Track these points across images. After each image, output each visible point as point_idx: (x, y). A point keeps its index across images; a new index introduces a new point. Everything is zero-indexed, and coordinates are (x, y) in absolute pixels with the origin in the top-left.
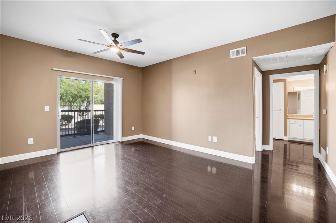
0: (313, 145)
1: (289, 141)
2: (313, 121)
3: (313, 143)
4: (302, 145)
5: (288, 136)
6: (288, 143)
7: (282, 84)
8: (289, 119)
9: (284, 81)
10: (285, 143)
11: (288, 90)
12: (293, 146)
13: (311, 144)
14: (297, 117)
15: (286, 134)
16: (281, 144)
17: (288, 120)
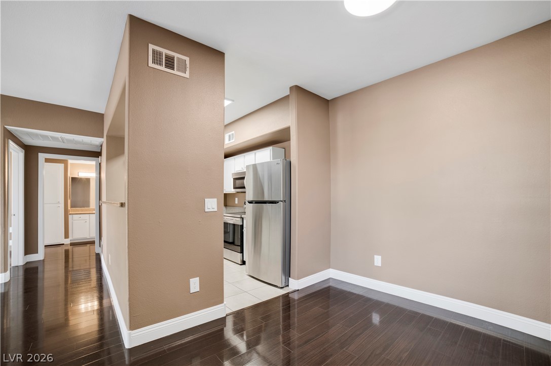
0: (95, 243)
1: (72, 244)
2: (94, 215)
3: (94, 241)
4: (88, 245)
5: (70, 238)
6: (70, 248)
7: (62, 166)
8: (71, 214)
9: (65, 162)
10: (67, 248)
11: (70, 175)
12: (77, 249)
13: (93, 243)
14: (82, 211)
15: (66, 236)
16: (61, 250)
17: (70, 217)
